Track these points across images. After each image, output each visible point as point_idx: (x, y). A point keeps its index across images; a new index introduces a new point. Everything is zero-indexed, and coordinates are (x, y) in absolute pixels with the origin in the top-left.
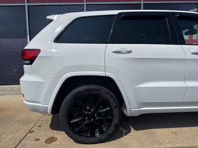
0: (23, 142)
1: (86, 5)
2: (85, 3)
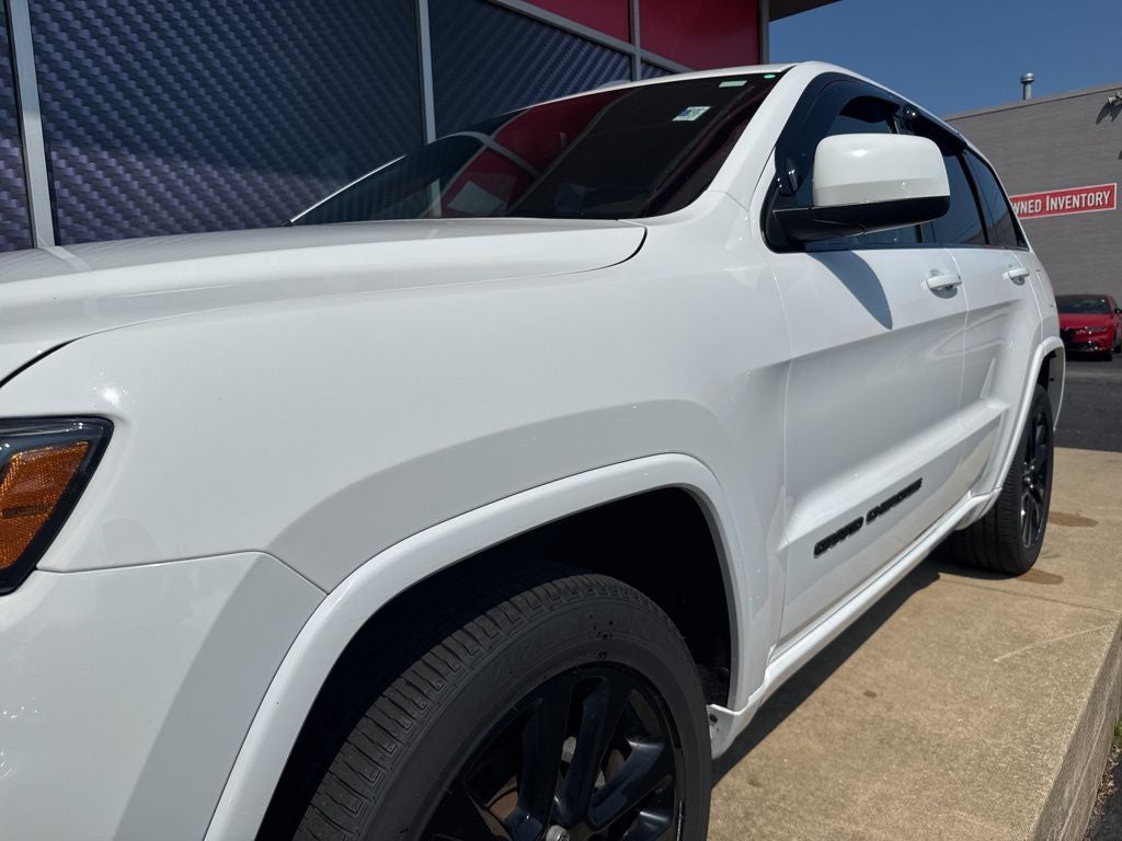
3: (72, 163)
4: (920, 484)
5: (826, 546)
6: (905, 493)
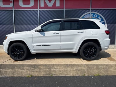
4: (50, 45)
5: (37, 46)
6: (47, 45)
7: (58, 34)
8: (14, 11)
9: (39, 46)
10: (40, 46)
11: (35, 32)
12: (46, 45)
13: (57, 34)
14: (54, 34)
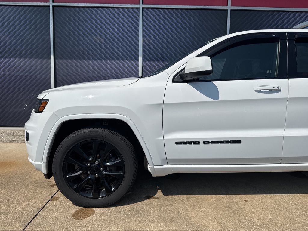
0: (42, 214)
1: (143, 8)
2: (141, 6)
3: (147, 64)
4: (239, 142)
5: (181, 143)
6: (227, 142)
7: (278, 90)
8: (54, 7)
9: (190, 143)
10: (195, 143)
11: (174, 81)
12: (222, 142)
13: (271, 91)
14: (260, 91)
